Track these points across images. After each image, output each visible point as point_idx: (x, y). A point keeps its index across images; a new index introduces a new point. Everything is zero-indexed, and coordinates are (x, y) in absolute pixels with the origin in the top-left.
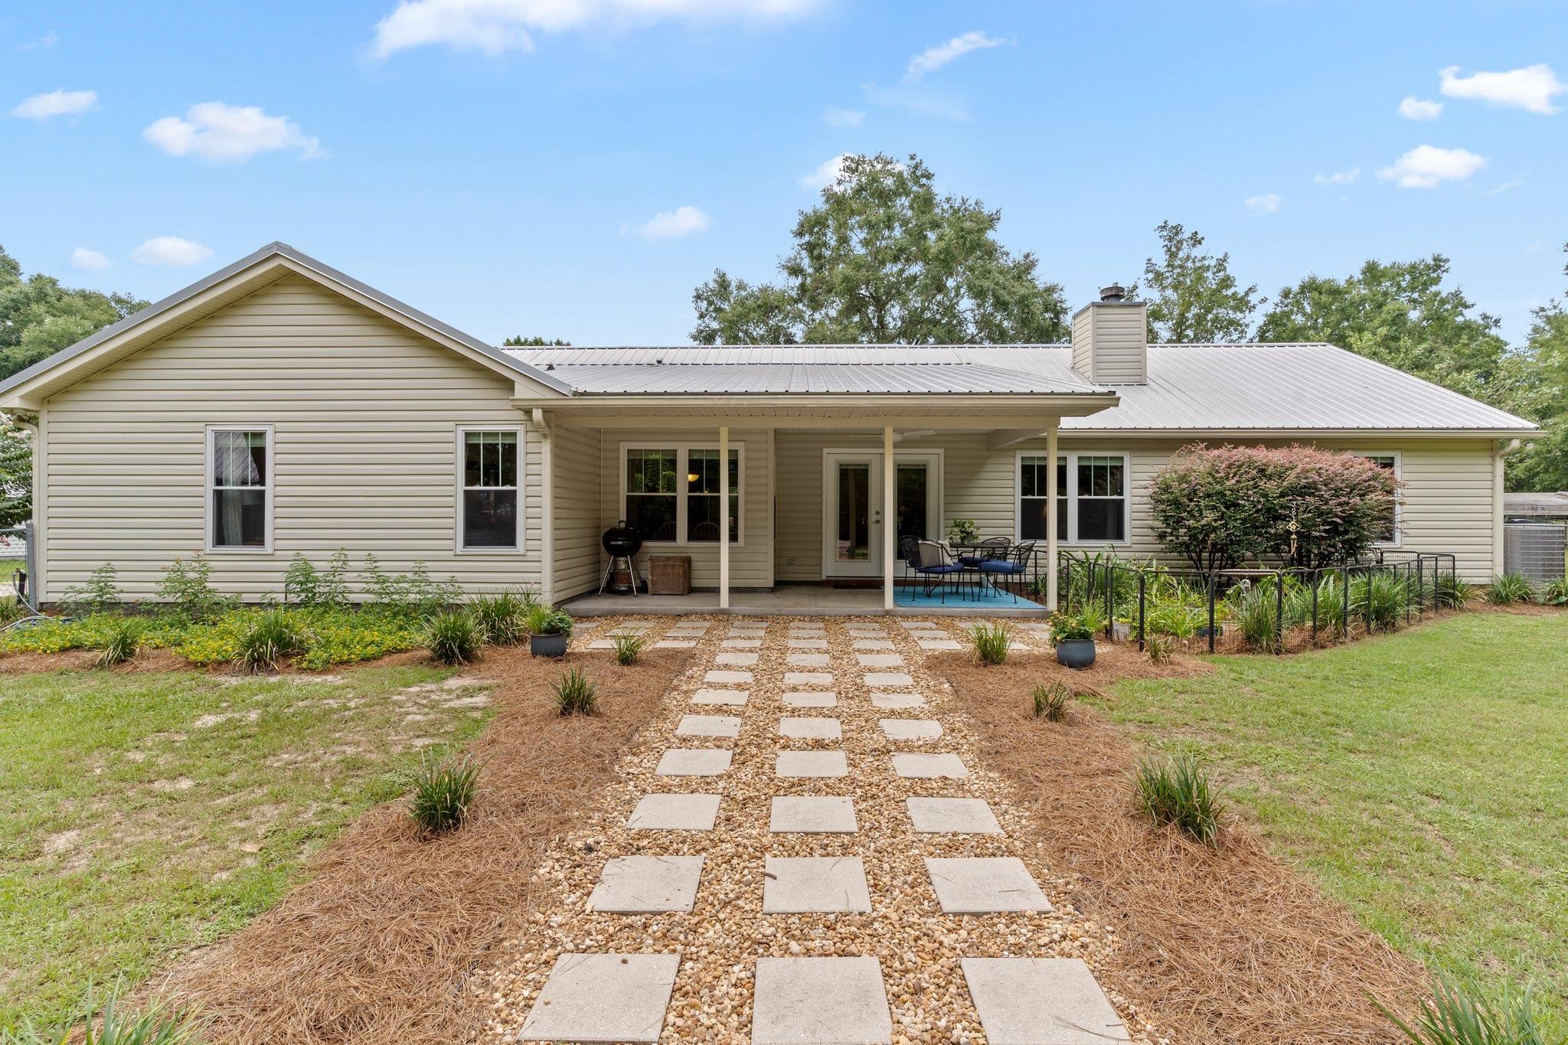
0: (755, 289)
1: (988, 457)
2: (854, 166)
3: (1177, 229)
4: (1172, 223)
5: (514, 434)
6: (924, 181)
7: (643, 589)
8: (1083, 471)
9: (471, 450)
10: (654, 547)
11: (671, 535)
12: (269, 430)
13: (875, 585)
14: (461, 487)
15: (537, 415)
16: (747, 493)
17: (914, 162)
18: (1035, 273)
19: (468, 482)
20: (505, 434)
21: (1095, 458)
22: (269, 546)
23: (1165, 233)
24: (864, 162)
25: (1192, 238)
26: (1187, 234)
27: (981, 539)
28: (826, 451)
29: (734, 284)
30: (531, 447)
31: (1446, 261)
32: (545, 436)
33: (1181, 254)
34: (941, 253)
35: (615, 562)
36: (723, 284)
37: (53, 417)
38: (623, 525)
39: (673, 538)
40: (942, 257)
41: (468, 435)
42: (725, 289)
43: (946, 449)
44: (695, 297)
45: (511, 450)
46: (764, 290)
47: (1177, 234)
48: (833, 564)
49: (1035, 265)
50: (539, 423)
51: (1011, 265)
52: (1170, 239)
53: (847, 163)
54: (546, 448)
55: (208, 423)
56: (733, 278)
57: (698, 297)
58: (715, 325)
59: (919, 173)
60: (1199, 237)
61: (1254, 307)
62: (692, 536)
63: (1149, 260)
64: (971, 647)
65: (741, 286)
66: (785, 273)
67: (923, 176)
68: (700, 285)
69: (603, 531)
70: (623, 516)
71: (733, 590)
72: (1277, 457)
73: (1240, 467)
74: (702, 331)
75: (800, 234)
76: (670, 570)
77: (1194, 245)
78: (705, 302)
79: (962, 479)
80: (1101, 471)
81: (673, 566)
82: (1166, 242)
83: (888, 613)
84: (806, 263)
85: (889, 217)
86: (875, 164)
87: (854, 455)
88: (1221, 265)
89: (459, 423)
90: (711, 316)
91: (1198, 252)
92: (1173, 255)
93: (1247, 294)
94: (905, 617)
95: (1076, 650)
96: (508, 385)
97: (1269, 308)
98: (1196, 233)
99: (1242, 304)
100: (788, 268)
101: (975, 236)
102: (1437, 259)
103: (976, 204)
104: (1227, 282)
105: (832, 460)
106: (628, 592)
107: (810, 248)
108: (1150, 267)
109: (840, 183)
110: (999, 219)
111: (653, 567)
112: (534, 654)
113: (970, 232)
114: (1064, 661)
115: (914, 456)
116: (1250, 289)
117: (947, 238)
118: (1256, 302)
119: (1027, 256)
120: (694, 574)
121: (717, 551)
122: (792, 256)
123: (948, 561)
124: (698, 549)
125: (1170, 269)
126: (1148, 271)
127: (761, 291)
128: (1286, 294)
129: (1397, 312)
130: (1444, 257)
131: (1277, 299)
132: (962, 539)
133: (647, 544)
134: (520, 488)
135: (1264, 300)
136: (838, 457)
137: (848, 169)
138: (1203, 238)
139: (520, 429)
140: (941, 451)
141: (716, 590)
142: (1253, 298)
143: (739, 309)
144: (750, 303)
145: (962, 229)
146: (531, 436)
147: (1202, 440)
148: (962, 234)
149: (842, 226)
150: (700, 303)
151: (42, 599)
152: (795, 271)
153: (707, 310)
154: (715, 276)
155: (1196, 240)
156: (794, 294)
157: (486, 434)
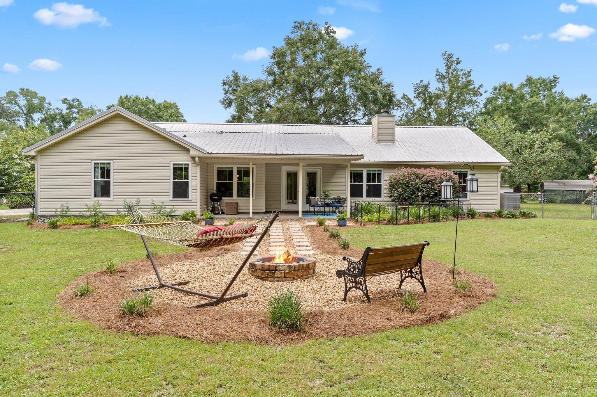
0: (252, 81)
1: (337, 170)
2: (299, 25)
3: (451, 56)
4: (449, 53)
5: (188, 164)
6: (331, 34)
7: (223, 213)
8: (368, 175)
9: (175, 169)
10: (225, 199)
11: (231, 195)
12: (111, 162)
13: (297, 212)
14: (172, 180)
15: (197, 159)
16: (256, 182)
17: (326, 26)
18: (382, 77)
19: (174, 178)
20: (185, 164)
21: (372, 170)
22: (112, 197)
23: (445, 57)
24: (304, 24)
25: (456, 61)
26: (454, 59)
27: (332, 197)
28: (282, 167)
29: (241, 78)
30: (193, 168)
31: (558, 78)
32: (198, 165)
33: (453, 67)
34: (337, 71)
35: (214, 205)
36: (236, 78)
37: (42, 157)
38: (216, 192)
39: (232, 196)
40: (337, 73)
41: (174, 164)
42: (237, 80)
43: (323, 167)
44: (222, 83)
45: (187, 169)
46: (256, 81)
47: (450, 58)
48: (285, 206)
49: (382, 74)
50: (197, 162)
51: (371, 74)
52: (448, 60)
53: (296, 24)
54: (198, 169)
55: (92, 160)
56: (241, 75)
57: (224, 84)
58: (232, 97)
59: (329, 31)
60: (460, 60)
61: (482, 94)
62: (239, 195)
63: (437, 70)
64: (317, 222)
65: (245, 79)
66: (266, 74)
67: (331, 32)
68: (225, 78)
69: (209, 194)
70: (215, 189)
71: (254, 213)
72: (422, 171)
73: (411, 175)
74: (226, 100)
75: (274, 58)
76: (232, 207)
77: (457, 64)
78: (227, 86)
79: (328, 177)
80: (374, 175)
81: (233, 205)
82: (446, 62)
83: (300, 218)
84: (276, 69)
85: (314, 52)
86: (309, 25)
87: (292, 169)
88: (468, 74)
89: (171, 161)
90: (230, 93)
91: (459, 67)
92: (449, 67)
93: (479, 88)
94: (305, 219)
95: (342, 222)
96: (188, 150)
97: (488, 95)
98: (458, 58)
99: (476, 93)
100: (267, 72)
101: (352, 64)
102: (555, 77)
103: (355, 46)
104: (469, 83)
105: (284, 171)
106: (219, 213)
107: (278, 64)
108: (438, 73)
109: (292, 33)
110: (365, 53)
111: (226, 205)
112: (206, 224)
113: (350, 62)
114: (340, 225)
115: (312, 169)
116: (480, 86)
117: (339, 64)
118: (483, 92)
119: (378, 70)
120: (239, 208)
121: (249, 201)
122: (270, 66)
123: (319, 203)
124: (241, 200)
125: (447, 74)
126: (437, 75)
127: (254, 82)
128: (495, 89)
129: (533, 102)
130: (557, 77)
131: (492, 91)
132: (325, 197)
133: (223, 198)
134: (190, 180)
135: (486, 91)
136: (287, 169)
137: (296, 27)
138: (461, 61)
139: (190, 163)
140: (321, 168)
141: (248, 213)
142: (481, 90)
143: (244, 91)
144: (250, 88)
145: (347, 60)
146: (193, 165)
147: (404, 165)
148: (346, 63)
149: (293, 53)
150: (225, 87)
151: (39, 214)
152: (271, 73)
153: (228, 90)
154: (233, 74)
155: (458, 62)
156: (270, 83)
157: (179, 164)
